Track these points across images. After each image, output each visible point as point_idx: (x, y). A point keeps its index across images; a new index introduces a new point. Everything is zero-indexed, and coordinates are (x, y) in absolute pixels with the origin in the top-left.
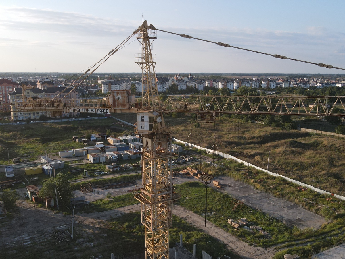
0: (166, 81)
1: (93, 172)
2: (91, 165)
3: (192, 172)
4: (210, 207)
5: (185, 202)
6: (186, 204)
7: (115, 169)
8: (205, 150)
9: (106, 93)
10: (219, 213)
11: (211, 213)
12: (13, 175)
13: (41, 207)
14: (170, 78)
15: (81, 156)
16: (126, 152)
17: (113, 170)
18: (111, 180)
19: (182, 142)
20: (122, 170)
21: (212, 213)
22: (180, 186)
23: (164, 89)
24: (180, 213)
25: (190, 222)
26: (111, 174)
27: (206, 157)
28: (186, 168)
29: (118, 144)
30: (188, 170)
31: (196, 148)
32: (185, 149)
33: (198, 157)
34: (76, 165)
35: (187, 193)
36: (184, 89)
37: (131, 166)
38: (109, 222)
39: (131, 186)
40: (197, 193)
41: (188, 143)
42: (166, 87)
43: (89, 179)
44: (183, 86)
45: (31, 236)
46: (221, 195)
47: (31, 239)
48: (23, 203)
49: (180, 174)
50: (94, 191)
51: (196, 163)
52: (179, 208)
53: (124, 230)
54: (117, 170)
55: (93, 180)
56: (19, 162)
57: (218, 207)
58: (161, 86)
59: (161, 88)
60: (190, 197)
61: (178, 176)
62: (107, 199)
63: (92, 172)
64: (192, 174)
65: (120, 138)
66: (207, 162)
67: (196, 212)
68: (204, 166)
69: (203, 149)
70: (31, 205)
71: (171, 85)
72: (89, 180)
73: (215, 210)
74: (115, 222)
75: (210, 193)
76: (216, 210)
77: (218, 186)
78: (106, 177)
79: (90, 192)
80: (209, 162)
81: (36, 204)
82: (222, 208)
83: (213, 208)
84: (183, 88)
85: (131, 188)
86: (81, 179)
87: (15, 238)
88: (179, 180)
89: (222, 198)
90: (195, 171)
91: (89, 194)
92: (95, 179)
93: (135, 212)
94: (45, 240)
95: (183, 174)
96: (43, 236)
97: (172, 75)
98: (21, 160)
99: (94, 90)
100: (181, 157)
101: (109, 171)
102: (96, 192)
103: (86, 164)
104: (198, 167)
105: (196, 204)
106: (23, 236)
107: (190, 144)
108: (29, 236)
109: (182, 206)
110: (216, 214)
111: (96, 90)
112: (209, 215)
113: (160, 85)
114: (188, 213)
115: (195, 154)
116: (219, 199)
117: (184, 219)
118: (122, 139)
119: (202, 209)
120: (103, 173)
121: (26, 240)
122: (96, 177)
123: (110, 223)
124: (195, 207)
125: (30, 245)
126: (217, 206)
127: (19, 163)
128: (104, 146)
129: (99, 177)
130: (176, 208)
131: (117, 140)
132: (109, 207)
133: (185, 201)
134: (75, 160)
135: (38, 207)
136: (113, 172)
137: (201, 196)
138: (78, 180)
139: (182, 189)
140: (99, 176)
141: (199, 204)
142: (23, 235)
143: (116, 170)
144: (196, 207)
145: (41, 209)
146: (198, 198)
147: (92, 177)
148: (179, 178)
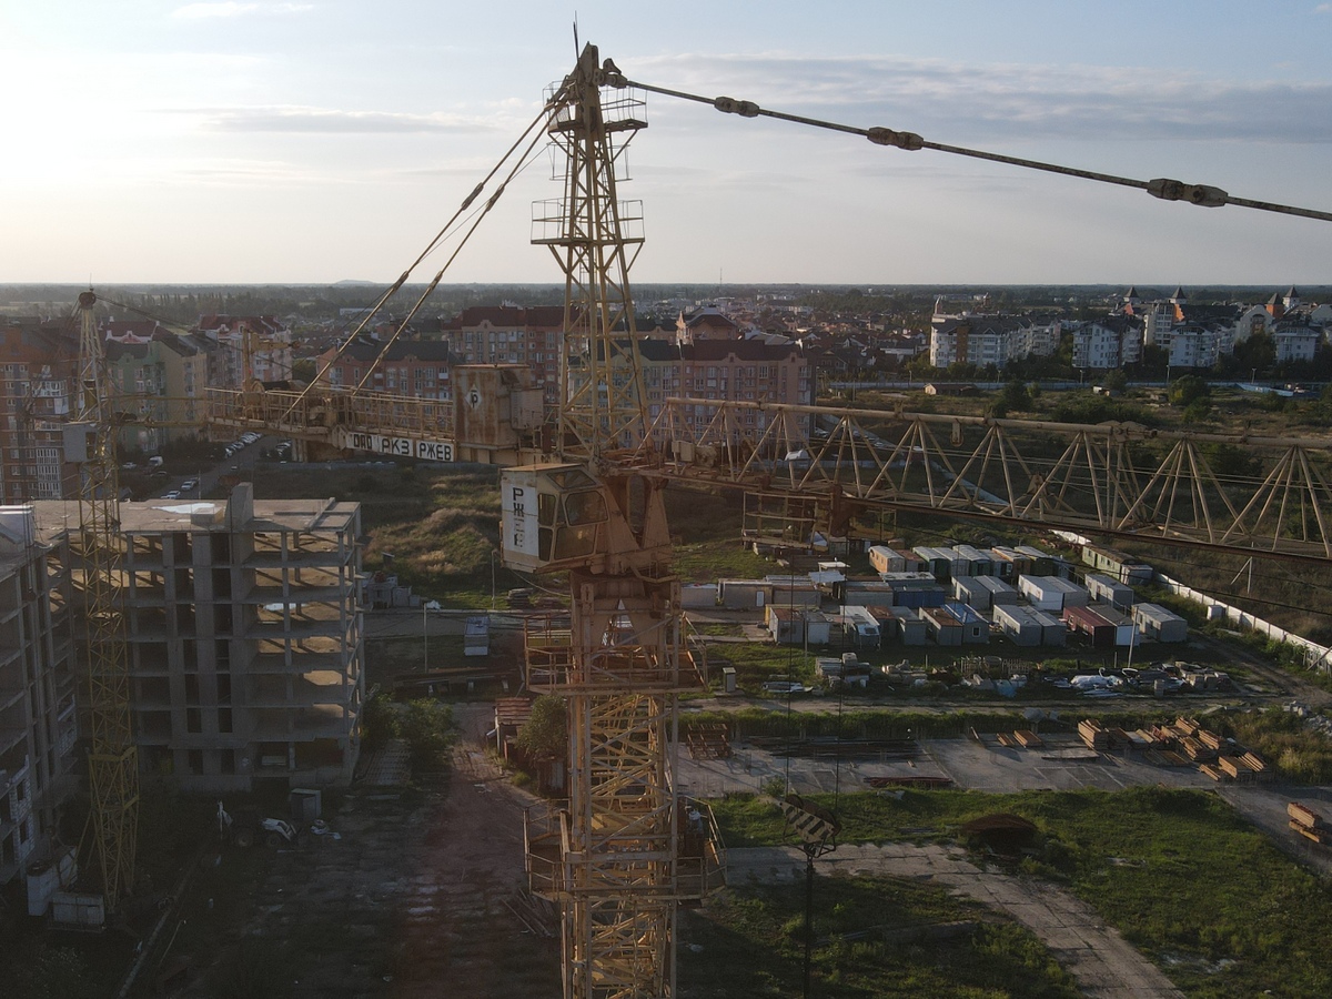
0: (1218, 321)
1: (761, 681)
2: (766, 649)
3: (1192, 744)
4: (1220, 929)
5: (1103, 881)
6: (1102, 887)
7: (850, 679)
8: (1303, 649)
9: (945, 366)
10: (1260, 969)
11: (1214, 960)
12: (483, 651)
13: (521, 784)
14: (1244, 310)
15: (746, 610)
16: (922, 613)
17: (841, 682)
18: (814, 724)
19: (1197, 596)
20: (880, 689)
21: (1223, 962)
22: (1107, 798)
23: (1204, 355)
24: (1054, 922)
25: (1085, 981)
26: (826, 697)
27: (1297, 680)
28: (1171, 722)
29: (901, 576)
30: (1177, 728)
31: (1260, 632)
32: (1207, 630)
33: (1253, 676)
34: (714, 641)
35: (1131, 838)
36: (1303, 360)
37: (919, 677)
38: (733, 896)
39: (890, 759)
40: (1178, 849)
41: (1225, 606)
42: (1214, 345)
43: (734, 705)
44: (1303, 343)
45: (442, 887)
46: (1303, 881)
47: (440, 899)
48: (475, 756)
49: (1131, 741)
50: (736, 759)
51: (1233, 703)
52: (1064, 901)
53: (778, 946)
54: (856, 684)
55: (748, 712)
56: (526, 606)
57: (1260, 939)
58: (1192, 342)
59: (1191, 350)
60: (1136, 858)
61: (1120, 753)
62: (767, 800)
63: (754, 680)
64: (1191, 751)
65: (922, 555)
66: (1287, 708)
67: (1133, 939)
68: (1266, 722)
69: (1296, 640)
70: (495, 770)
71: (1245, 341)
72: (730, 710)
73: (1239, 949)
74: (754, 901)
75: (1247, 862)
76: (1248, 952)
77: (1306, 834)
78: (803, 708)
79: (720, 756)
80: (1295, 709)
81: (510, 769)
82: (1284, 948)
83: (1235, 938)
84: (1301, 352)
85: (887, 768)
86: (705, 700)
87: (394, 880)
88: (1116, 769)
89: (1303, 897)
90: (1212, 742)
91: (713, 764)
92: (757, 707)
93: (855, 879)
94: (480, 913)
95: (1147, 746)
96: (479, 896)
97: (1256, 295)
98: (534, 600)
99: (899, 353)
100: (1165, 666)
101: (825, 683)
102: (739, 761)
103: (749, 643)
104: (1235, 721)
105: (1151, 901)
106: (420, 880)
107: (1234, 613)
108: (438, 884)
109: (1077, 896)
110: (1236, 972)
111: (910, 352)
112: (1199, 968)
113: (1188, 338)
114: (1095, 933)
115: (1248, 661)
116: (1286, 898)
117: (1063, 958)
118: (928, 559)
119: (1172, 930)
120: (796, 687)
121: (424, 895)
122: (763, 701)
123: (736, 903)
124: (1143, 915)
125: (425, 918)
126: (1257, 933)
127: (527, 608)
128: (842, 578)
129: (774, 701)
130: (1047, 897)
131: (906, 561)
132: (760, 834)
133: (1105, 873)
134: (716, 624)
135: (512, 783)
136: (840, 693)
137: (1195, 868)
138: (692, 703)
139: (1112, 816)
140: (776, 699)
141: (1167, 901)
142: (421, 878)
143: (853, 683)
144: (1148, 912)
145: (520, 791)
146: (1174, 873)
147: (750, 697)
148: (1119, 761)
